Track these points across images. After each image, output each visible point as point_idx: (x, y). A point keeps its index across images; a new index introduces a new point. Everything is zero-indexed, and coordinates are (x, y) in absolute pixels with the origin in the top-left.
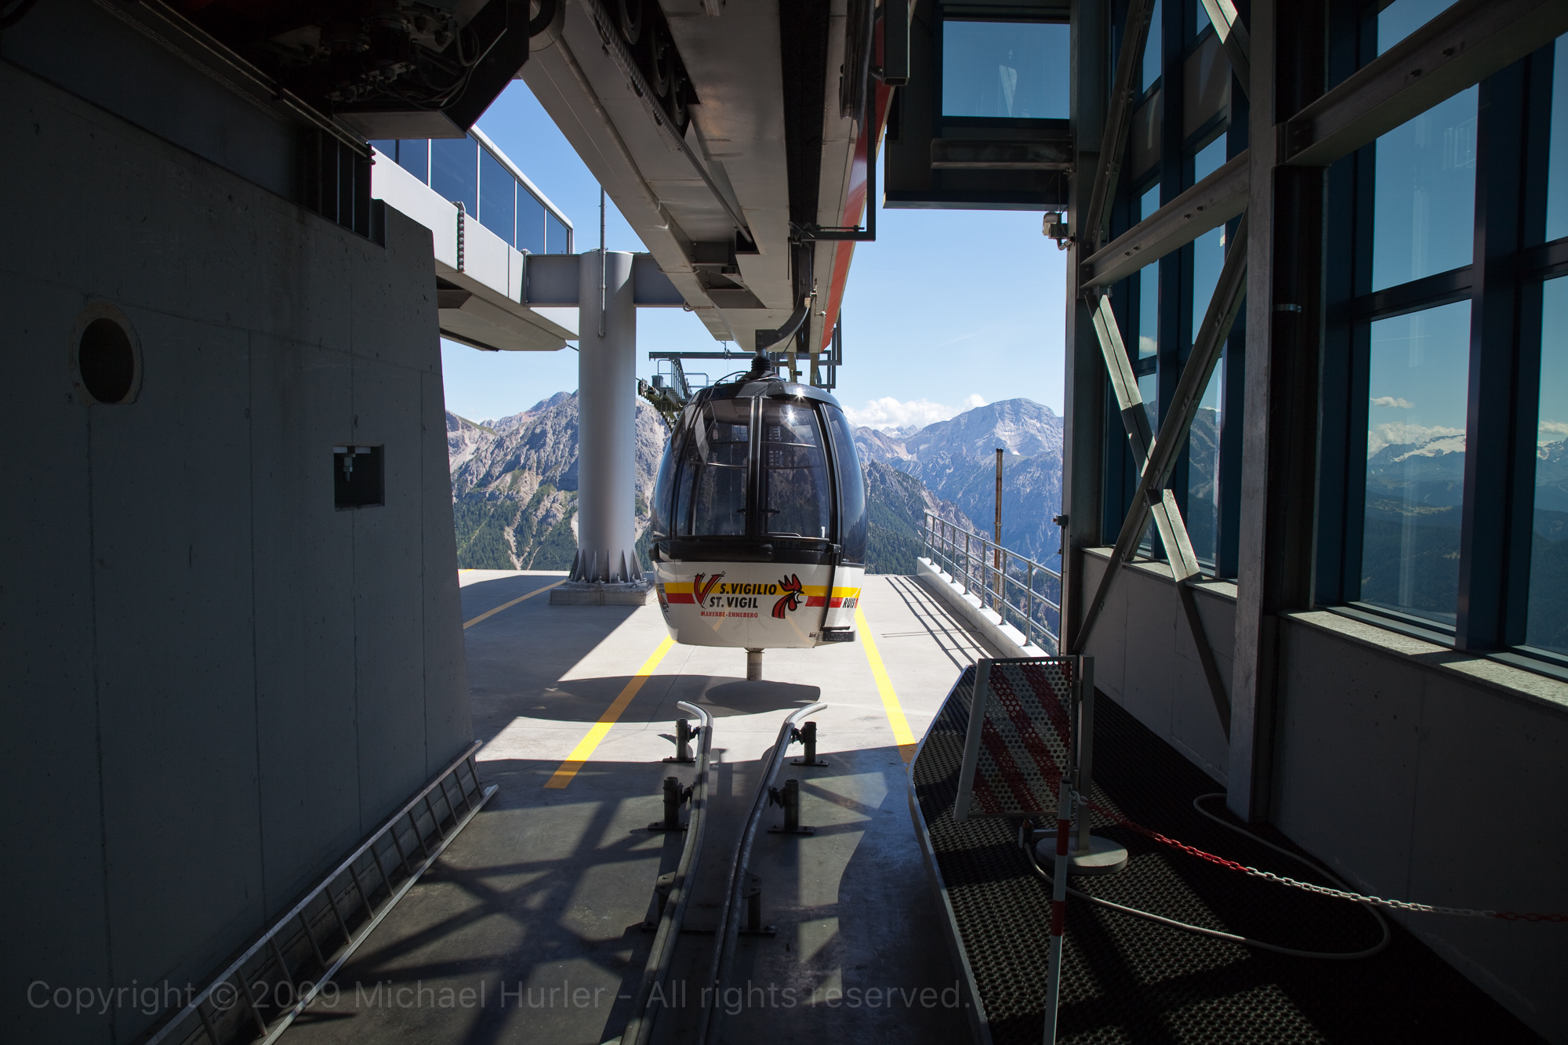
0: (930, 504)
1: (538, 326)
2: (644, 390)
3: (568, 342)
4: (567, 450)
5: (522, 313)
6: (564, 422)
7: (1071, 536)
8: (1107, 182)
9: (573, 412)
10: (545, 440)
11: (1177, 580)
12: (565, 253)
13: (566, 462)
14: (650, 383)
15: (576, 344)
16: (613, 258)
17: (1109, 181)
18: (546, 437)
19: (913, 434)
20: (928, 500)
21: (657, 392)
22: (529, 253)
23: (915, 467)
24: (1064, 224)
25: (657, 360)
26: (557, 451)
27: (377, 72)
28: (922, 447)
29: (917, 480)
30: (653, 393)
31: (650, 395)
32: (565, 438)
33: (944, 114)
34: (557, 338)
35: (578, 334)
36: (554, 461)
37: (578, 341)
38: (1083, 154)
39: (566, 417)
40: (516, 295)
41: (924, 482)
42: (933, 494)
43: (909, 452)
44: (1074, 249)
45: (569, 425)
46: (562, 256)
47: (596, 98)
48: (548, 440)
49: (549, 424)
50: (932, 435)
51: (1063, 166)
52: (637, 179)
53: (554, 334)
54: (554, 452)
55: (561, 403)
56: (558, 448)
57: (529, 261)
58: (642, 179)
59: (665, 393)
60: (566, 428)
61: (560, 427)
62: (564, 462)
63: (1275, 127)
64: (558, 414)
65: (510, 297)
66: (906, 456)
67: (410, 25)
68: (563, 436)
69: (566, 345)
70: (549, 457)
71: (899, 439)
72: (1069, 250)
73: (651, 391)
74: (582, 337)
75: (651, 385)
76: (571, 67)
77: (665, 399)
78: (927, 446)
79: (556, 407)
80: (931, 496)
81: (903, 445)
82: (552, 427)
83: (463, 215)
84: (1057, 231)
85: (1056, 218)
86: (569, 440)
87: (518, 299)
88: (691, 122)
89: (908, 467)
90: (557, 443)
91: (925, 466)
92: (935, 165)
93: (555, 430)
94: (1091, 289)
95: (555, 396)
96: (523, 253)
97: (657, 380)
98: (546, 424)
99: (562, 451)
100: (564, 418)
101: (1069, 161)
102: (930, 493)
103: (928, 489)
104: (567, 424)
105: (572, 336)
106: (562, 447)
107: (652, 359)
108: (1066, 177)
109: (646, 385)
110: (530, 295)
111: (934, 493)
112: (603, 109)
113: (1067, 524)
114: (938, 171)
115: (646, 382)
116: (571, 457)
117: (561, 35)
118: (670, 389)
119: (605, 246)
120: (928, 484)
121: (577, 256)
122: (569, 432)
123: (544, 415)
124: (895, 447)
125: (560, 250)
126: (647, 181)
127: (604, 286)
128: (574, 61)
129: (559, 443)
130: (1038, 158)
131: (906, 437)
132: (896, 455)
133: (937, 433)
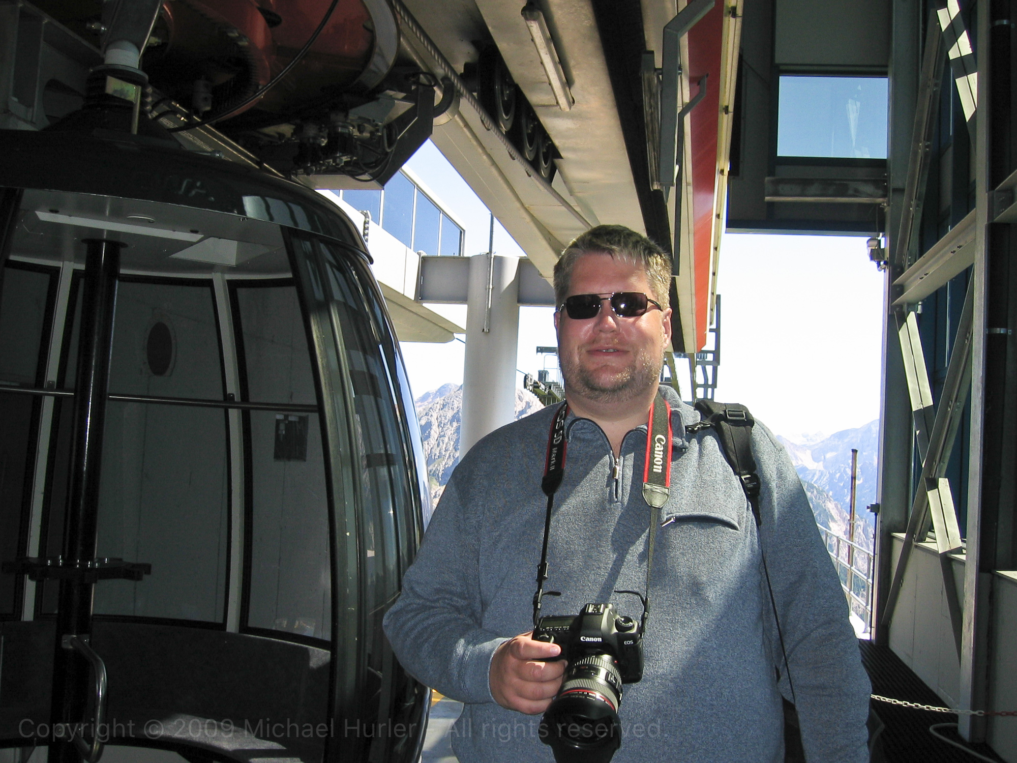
0: (836, 517)
1: (428, 320)
2: (530, 384)
3: (456, 335)
4: (452, 443)
5: (415, 308)
6: (450, 414)
7: (881, 522)
8: (911, 217)
9: (458, 403)
10: (429, 433)
11: (940, 552)
12: (457, 255)
13: (450, 456)
14: (536, 378)
15: (463, 337)
16: (500, 261)
17: (913, 215)
18: (431, 429)
19: (819, 441)
20: (834, 512)
21: (543, 387)
22: (424, 254)
23: (820, 477)
24: (883, 249)
25: (544, 354)
26: (441, 443)
27: (331, 160)
28: (829, 455)
29: (823, 491)
30: (538, 387)
31: (535, 389)
32: (450, 431)
33: (778, 155)
34: (446, 332)
35: (465, 328)
36: (438, 454)
37: (465, 335)
38: (896, 190)
39: (453, 409)
40: (411, 293)
41: (831, 493)
42: (839, 506)
43: (816, 459)
44: (887, 271)
45: (455, 418)
46: (454, 258)
47: (483, 148)
48: (432, 432)
49: (435, 415)
50: (840, 443)
51: (879, 200)
52: (518, 205)
53: (444, 329)
54: (438, 445)
55: (448, 394)
56: (443, 441)
57: (425, 263)
58: (522, 205)
59: (550, 388)
60: (451, 422)
61: (446, 419)
62: (447, 456)
63: (987, 194)
64: (444, 406)
65: (405, 295)
66: (811, 465)
67: (354, 130)
68: (448, 428)
69: (454, 338)
70: (433, 450)
71: (805, 445)
72: (885, 271)
73: (535, 385)
74: (469, 331)
75: (537, 380)
76: (465, 129)
77: (550, 393)
78: (834, 454)
79: (443, 398)
80: (837, 509)
81: (809, 452)
82: (437, 419)
83: (368, 223)
84: (876, 255)
85: (875, 243)
86: (454, 433)
87: (412, 297)
88: (557, 171)
89: (813, 476)
90: (441, 436)
91: (832, 476)
92: (767, 198)
93: (441, 422)
94: (901, 306)
95: (443, 387)
96: (419, 254)
97: (542, 375)
98: (432, 415)
99: (447, 444)
100: (451, 410)
101: (884, 196)
102: (836, 506)
103: (835, 500)
104: (454, 417)
105: (460, 330)
106: (446, 440)
107: (539, 354)
108: (883, 209)
109: (531, 379)
110: (422, 294)
111: (841, 506)
112: (489, 156)
113: (879, 512)
114: (771, 204)
115: (532, 376)
116: (456, 450)
117: (458, 111)
118: (556, 384)
119: (493, 250)
120: (834, 495)
121: (468, 258)
122: (455, 424)
123: (430, 406)
124: (798, 454)
125: (453, 252)
126: (526, 206)
127: (491, 287)
128: (467, 125)
129: (444, 436)
130: (857, 193)
131: (812, 443)
132: (800, 463)
133: (846, 440)
